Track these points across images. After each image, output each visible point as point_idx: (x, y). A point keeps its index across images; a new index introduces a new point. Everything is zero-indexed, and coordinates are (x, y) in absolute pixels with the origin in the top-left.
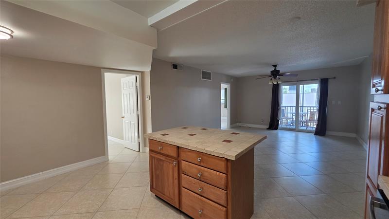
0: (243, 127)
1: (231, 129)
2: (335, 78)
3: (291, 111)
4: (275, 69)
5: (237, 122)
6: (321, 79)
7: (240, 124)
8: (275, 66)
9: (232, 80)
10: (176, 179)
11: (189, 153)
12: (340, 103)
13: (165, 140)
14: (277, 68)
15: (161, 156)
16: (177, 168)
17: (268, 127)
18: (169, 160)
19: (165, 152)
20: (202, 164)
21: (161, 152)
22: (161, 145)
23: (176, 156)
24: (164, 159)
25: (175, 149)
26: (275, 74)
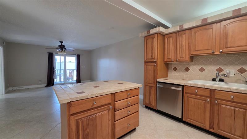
2: (82, 55)
3: (59, 73)
4: (62, 44)
6: (77, 55)
8: (62, 42)
10: (109, 120)
11: (122, 94)
12: (84, 67)
13: (99, 94)
14: (63, 44)
15: (92, 112)
16: (111, 110)
17: (46, 85)
18: (104, 108)
19: (99, 105)
20: (129, 97)
21: (94, 107)
22: (94, 100)
23: (111, 102)
24: (97, 112)
25: (111, 97)
26: (62, 47)
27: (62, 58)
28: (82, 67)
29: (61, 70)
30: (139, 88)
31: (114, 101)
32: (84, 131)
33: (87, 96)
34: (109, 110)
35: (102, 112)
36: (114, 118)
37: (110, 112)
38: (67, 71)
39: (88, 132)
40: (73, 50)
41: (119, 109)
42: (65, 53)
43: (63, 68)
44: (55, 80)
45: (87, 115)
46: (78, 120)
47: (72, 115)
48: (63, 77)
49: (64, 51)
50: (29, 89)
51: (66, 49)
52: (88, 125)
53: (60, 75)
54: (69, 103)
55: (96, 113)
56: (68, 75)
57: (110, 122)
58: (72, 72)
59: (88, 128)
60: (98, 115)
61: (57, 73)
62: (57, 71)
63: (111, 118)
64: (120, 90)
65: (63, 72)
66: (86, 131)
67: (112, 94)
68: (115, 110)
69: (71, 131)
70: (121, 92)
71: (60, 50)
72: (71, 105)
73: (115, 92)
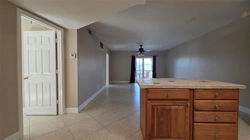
2: (158, 56)
4: (141, 48)
6: (153, 56)
8: (141, 46)
9: (109, 52)
10: (186, 118)
11: (204, 92)
12: (160, 67)
13: (174, 86)
14: (142, 47)
15: (167, 103)
16: (189, 108)
17: (129, 82)
18: (180, 103)
19: (174, 97)
20: (217, 98)
21: (168, 98)
22: (169, 91)
23: (188, 98)
24: (171, 104)
25: (188, 92)
26: (141, 50)
27: (141, 59)
28: (158, 67)
29: (140, 70)
30: (238, 89)
31: (193, 98)
32: (158, 118)
33: (162, 86)
34: (186, 106)
35: (177, 107)
36: (193, 118)
37: (188, 110)
38: (145, 71)
39: (162, 121)
40: (150, 52)
41: (200, 110)
42: (144, 55)
43: (141, 69)
44: (136, 78)
45: (162, 104)
46: (154, 106)
47: (149, 100)
48: (141, 76)
49: (143, 53)
51: (144, 51)
52: (163, 114)
53: (140, 75)
54: (147, 89)
55: (171, 106)
56: (145, 75)
57: (188, 120)
58: (148, 73)
59: (162, 117)
60: (173, 107)
61: (137, 73)
62: (137, 71)
63: (189, 116)
64: (202, 86)
65: (141, 72)
66: (160, 118)
67: (190, 89)
68: (194, 109)
69: (148, 113)
70: (204, 89)
71: (140, 53)
72: (149, 91)
73: (195, 88)
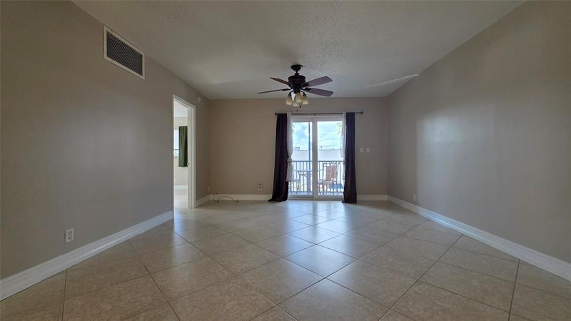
0: (223, 201)
1: (197, 209)
2: (362, 113)
4: (297, 74)
5: (210, 193)
6: (348, 114)
7: (217, 197)
8: (297, 68)
9: (199, 99)
12: (368, 150)
14: (301, 73)
17: (270, 197)
26: (297, 83)
28: (362, 150)
43: (309, 157)
49: (304, 95)
50: (238, 201)
61: (295, 168)
65: (309, 166)
71: (293, 94)
